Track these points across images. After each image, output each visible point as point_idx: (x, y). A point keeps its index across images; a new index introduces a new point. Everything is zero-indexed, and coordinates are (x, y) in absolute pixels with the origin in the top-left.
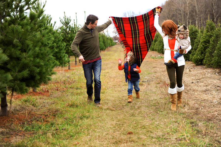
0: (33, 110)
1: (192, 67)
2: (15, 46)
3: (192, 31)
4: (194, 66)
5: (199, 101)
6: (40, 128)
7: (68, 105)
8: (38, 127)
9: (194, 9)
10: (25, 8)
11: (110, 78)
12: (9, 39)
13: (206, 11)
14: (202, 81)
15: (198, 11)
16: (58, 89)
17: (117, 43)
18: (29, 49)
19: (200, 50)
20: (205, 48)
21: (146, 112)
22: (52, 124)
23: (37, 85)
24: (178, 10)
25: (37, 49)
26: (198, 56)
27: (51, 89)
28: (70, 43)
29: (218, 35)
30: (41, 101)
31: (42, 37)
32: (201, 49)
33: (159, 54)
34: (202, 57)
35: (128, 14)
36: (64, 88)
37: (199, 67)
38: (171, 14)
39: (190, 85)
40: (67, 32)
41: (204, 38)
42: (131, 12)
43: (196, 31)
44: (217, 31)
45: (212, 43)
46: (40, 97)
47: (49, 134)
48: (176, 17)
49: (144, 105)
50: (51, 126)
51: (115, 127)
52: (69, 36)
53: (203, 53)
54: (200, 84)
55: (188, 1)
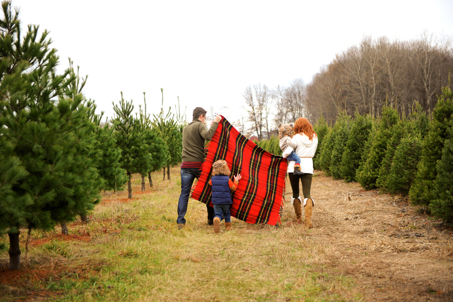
0: (62, 263)
1: (358, 193)
2: (35, 155)
3: (362, 125)
4: (362, 191)
6: (74, 285)
7: (122, 255)
8: (71, 284)
9: (386, 80)
10: (51, 94)
11: (202, 212)
12: (26, 143)
13: (410, 84)
14: (364, 216)
15: (393, 84)
16: (106, 230)
18: (57, 158)
19: (371, 161)
20: (380, 159)
21: (250, 264)
22: (93, 281)
23: (70, 217)
24: (354, 82)
25: (70, 158)
26: (369, 173)
27: (93, 231)
28: (131, 149)
29: (400, 134)
30: (76, 248)
31: (77, 140)
32: (373, 160)
34: (374, 174)
35: (255, 89)
36: (118, 229)
37: (369, 193)
38: (340, 90)
39: (340, 224)
40: (126, 129)
41: (379, 138)
42: (262, 86)
43: (368, 127)
45: (390, 148)
46: (74, 242)
47: (88, 293)
48: (350, 96)
49: (250, 253)
50: (91, 284)
51: (194, 285)
52: (129, 136)
53: (378, 167)
54: (360, 221)
55: (374, 64)
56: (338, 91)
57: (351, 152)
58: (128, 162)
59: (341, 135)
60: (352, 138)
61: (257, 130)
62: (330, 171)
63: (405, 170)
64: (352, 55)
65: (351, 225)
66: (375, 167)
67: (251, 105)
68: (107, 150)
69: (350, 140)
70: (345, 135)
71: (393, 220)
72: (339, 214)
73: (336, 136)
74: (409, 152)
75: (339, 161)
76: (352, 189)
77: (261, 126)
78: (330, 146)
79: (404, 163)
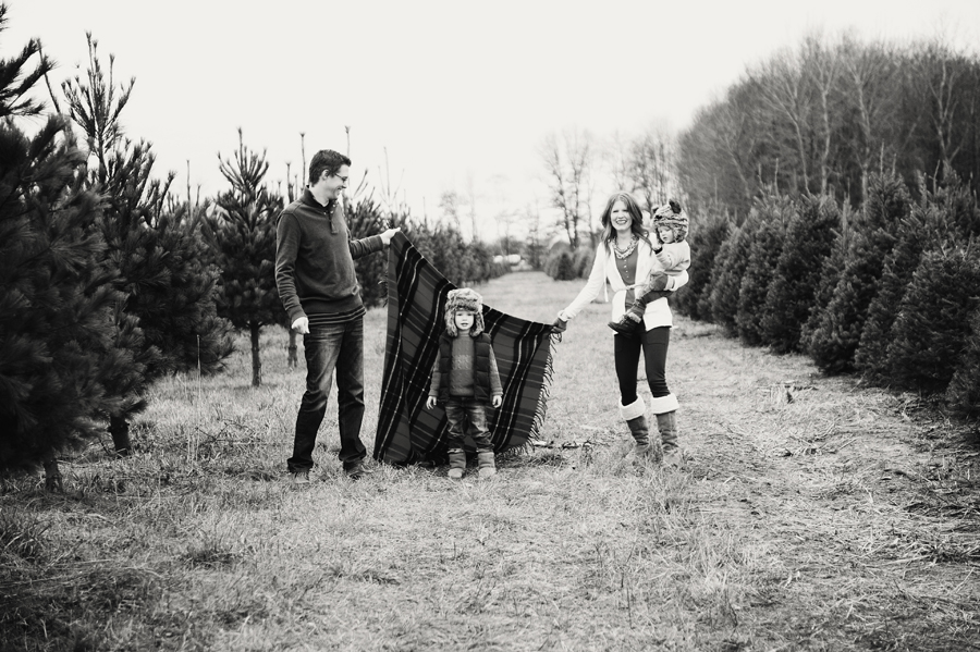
0: (19, 580)
1: (805, 383)
3: (815, 218)
4: (817, 376)
5: (795, 543)
7: (187, 557)
9: (854, 121)
13: (905, 132)
14: (832, 447)
15: (869, 130)
16: (168, 477)
17: (515, 264)
19: (841, 305)
20: (864, 297)
24: (783, 125)
26: (834, 334)
29: (917, 241)
32: (845, 303)
33: (681, 318)
34: (849, 338)
35: (566, 138)
36: (201, 473)
37: (836, 382)
38: (752, 142)
39: (772, 467)
40: (250, 219)
41: (860, 251)
42: (580, 132)
43: (832, 222)
44: (914, 224)
45: (891, 274)
46: (71, 514)
48: (774, 156)
52: (256, 234)
53: (858, 320)
54: (822, 461)
55: (828, 86)
56: (747, 145)
57: (789, 280)
58: (253, 296)
59: (764, 240)
60: (791, 249)
61: (567, 227)
62: (736, 324)
63: (934, 330)
64: (780, 64)
65: (801, 473)
66: (850, 319)
67: (555, 173)
68: (182, 269)
69: (787, 253)
70: (773, 240)
71: (906, 459)
72: (769, 439)
73: (752, 244)
74: (945, 286)
75: (759, 303)
76: (791, 371)
77: (576, 219)
78: (736, 266)
79: (929, 313)
